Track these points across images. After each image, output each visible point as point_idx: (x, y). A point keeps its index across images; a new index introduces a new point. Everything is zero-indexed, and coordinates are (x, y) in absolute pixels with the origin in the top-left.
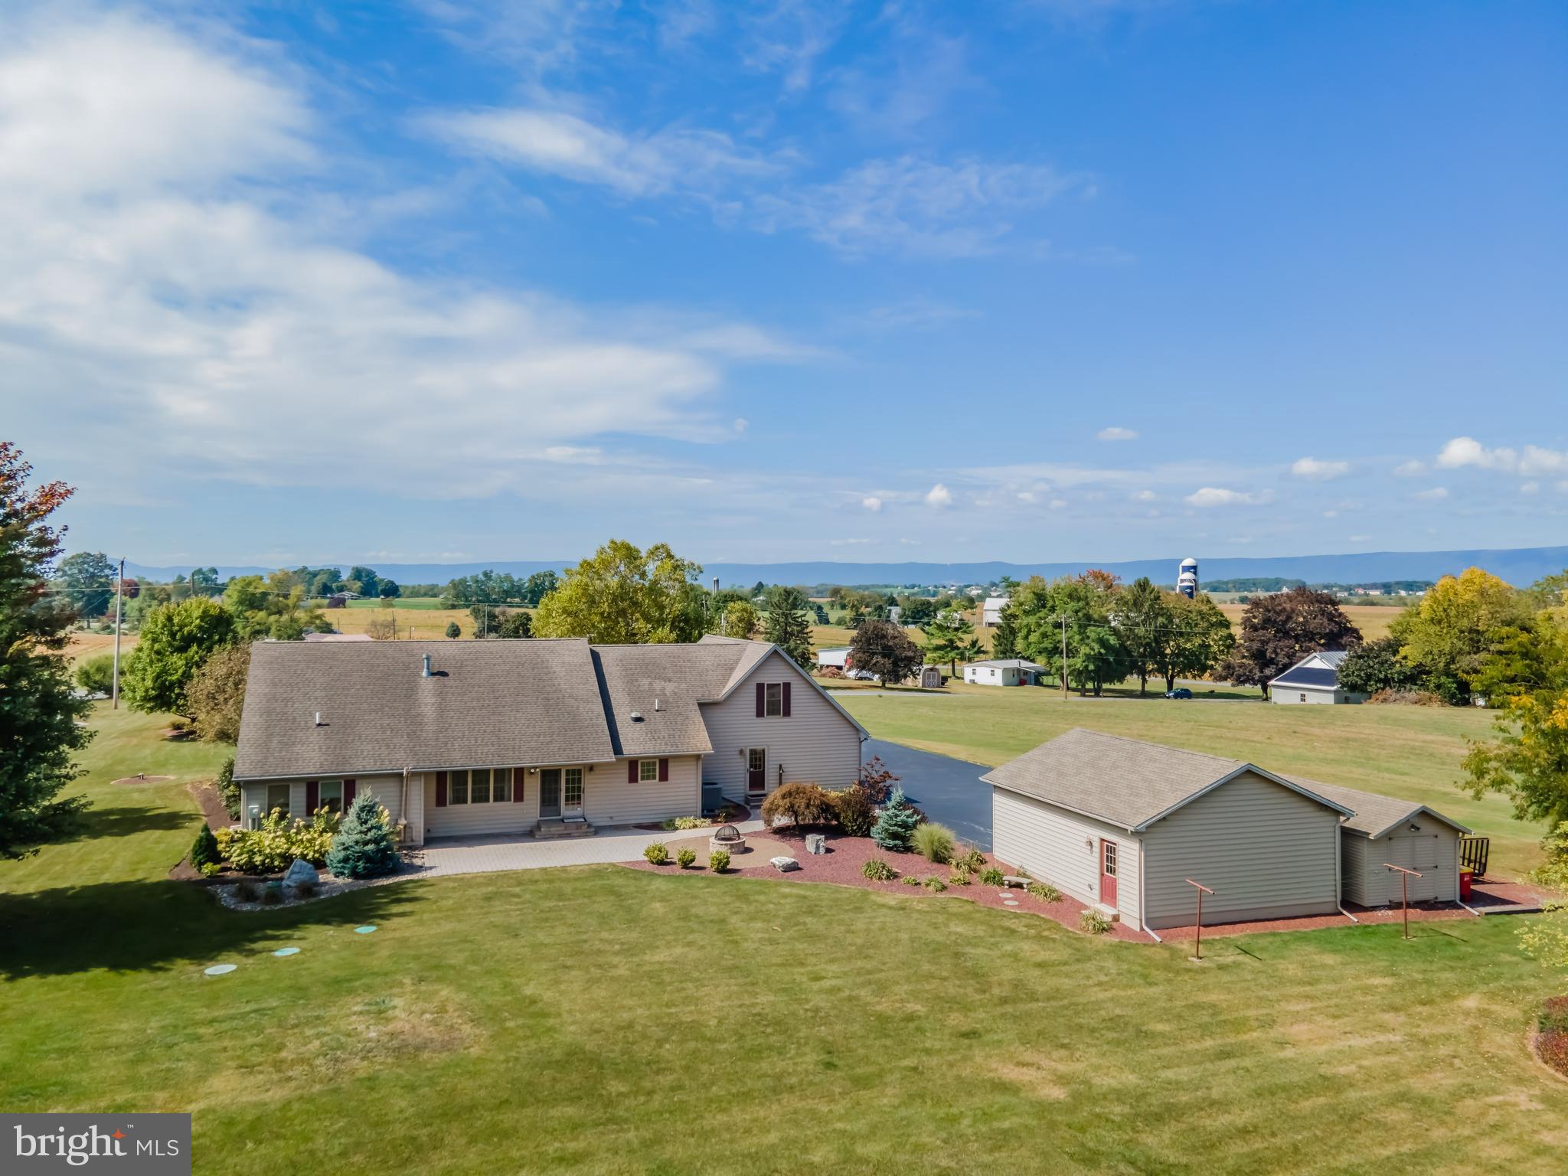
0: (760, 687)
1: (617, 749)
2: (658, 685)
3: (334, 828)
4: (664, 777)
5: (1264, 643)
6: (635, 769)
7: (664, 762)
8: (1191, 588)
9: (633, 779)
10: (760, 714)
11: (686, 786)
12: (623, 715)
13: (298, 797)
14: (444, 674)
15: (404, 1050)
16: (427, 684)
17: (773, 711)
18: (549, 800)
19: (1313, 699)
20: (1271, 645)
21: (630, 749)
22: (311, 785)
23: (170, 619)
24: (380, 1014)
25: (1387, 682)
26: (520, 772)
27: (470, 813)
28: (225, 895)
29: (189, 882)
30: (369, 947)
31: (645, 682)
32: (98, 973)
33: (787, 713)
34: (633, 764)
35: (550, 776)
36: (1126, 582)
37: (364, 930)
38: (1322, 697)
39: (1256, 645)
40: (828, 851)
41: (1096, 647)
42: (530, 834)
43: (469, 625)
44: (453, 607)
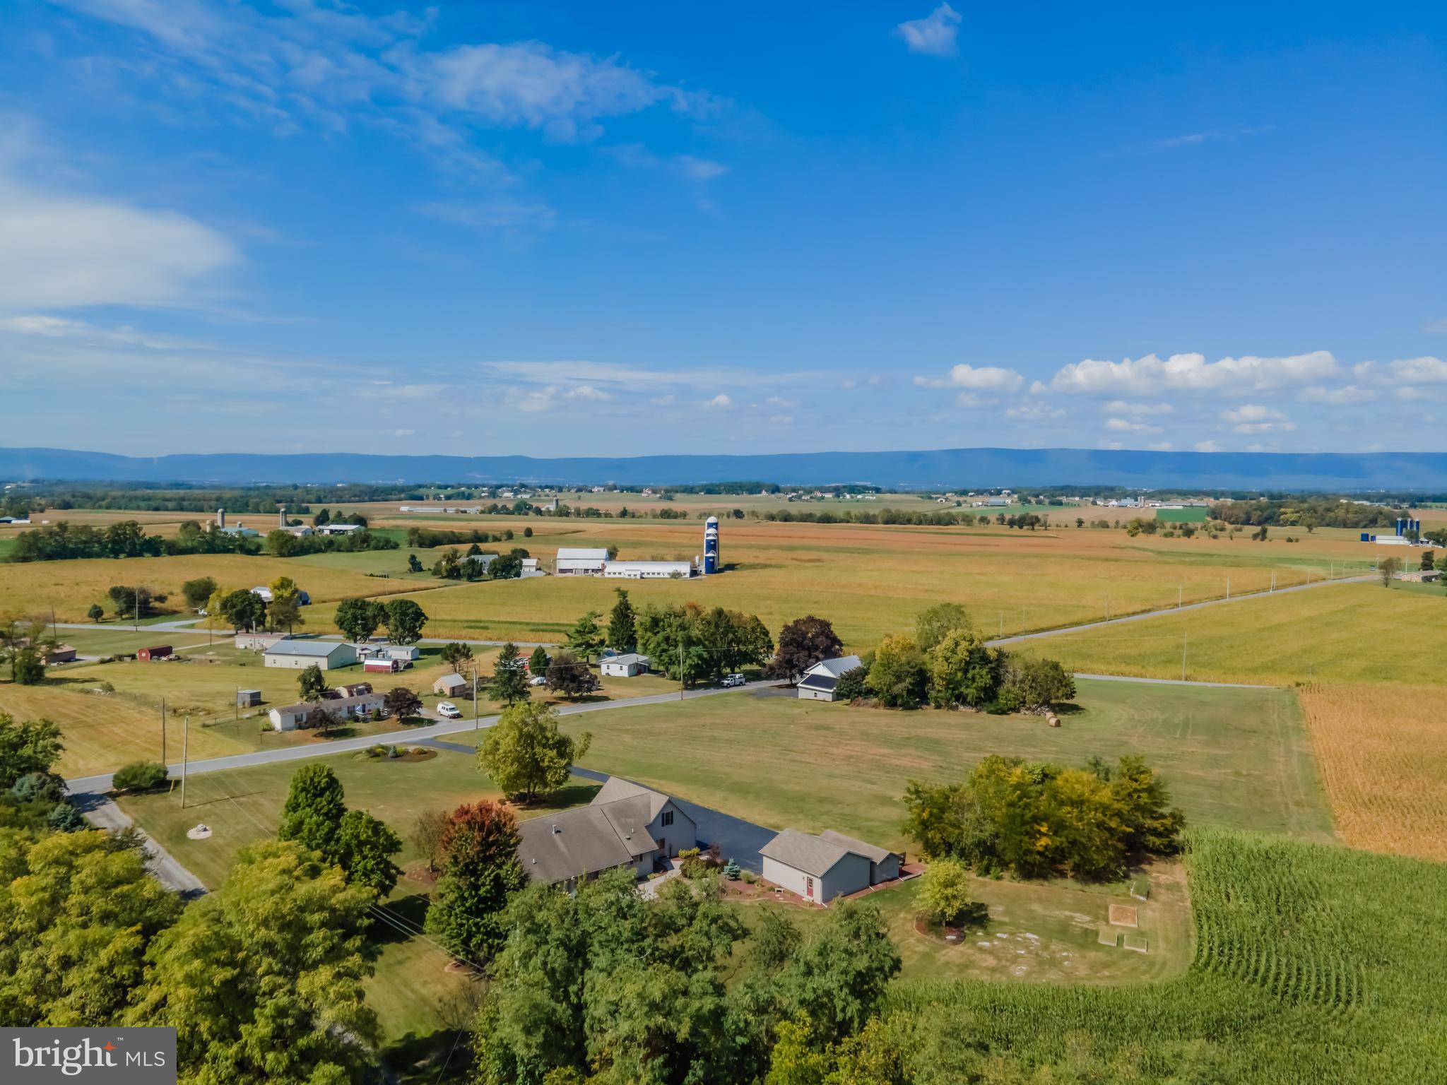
0: (663, 814)
4: (641, 860)
5: (792, 654)
7: (641, 855)
8: (714, 541)
10: (663, 825)
11: (649, 862)
12: (622, 836)
14: (559, 831)
16: (557, 837)
17: (667, 823)
19: (821, 696)
20: (796, 656)
21: (632, 853)
25: (859, 693)
31: (623, 820)
33: (672, 822)
36: (708, 610)
38: (826, 694)
39: (788, 657)
41: (696, 660)
43: (110, 607)
44: (25, 560)
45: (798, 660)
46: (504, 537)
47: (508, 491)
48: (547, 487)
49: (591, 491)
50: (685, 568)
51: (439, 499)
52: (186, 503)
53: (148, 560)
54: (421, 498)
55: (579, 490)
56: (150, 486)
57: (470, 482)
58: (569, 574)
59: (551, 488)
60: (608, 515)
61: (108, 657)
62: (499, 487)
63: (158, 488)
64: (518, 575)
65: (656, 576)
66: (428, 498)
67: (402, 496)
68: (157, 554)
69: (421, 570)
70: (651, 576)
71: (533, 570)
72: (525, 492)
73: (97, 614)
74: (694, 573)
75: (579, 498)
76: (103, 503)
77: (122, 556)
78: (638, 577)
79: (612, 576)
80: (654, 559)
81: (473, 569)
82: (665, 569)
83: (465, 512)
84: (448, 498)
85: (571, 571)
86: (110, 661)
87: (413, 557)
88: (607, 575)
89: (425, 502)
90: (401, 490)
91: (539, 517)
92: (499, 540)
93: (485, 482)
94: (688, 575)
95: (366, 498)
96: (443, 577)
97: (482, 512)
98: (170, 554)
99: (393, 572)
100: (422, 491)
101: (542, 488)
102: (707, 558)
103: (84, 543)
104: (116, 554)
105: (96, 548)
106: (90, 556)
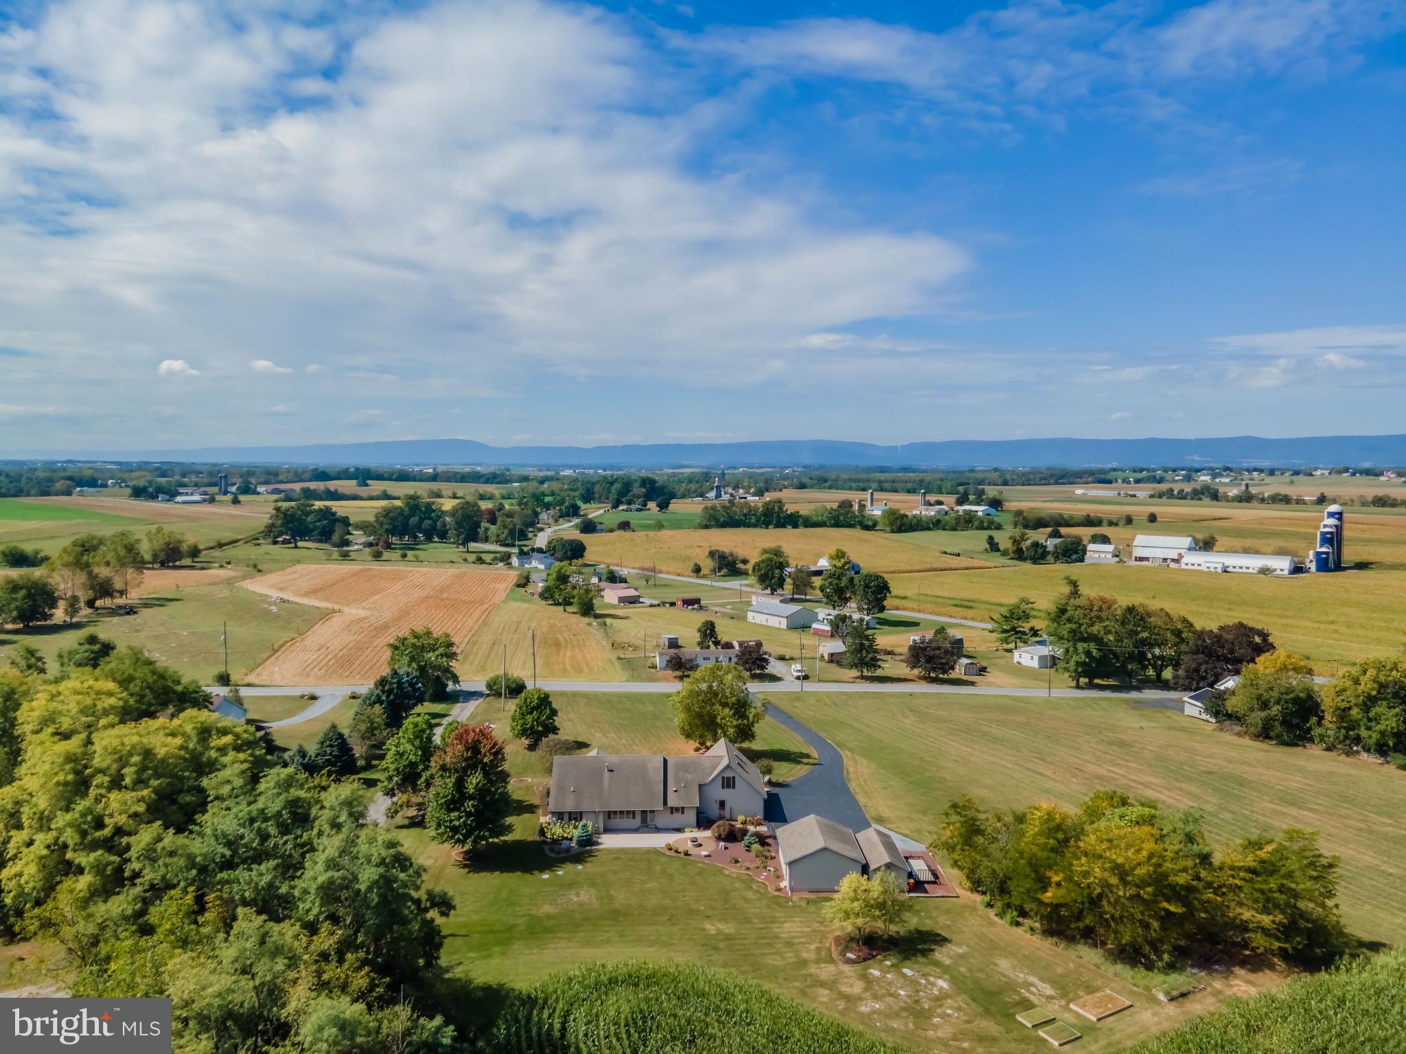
0: (723, 778)
1: (665, 803)
2: (686, 775)
3: (576, 827)
4: (683, 813)
5: (1200, 664)
6: (673, 810)
7: (683, 808)
8: (1332, 533)
9: (672, 813)
10: (723, 787)
11: (691, 817)
12: (671, 788)
13: (566, 817)
14: (612, 771)
15: (581, 905)
16: (607, 774)
17: (728, 786)
18: (644, 820)
19: (1205, 715)
21: (670, 803)
22: (570, 813)
23: (526, 700)
24: (578, 895)
26: (634, 812)
27: (618, 822)
28: (546, 848)
29: (537, 842)
30: (579, 873)
31: (681, 774)
32: (519, 874)
33: (734, 787)
34: (672, 808)
35: (644, 812)
37: (580, 867)
39: (1194, 665)
40: (726, 848)
42: (636, 830)
43: (707, 565)
44: (707, 527)
45: (1205, 671)
46: (1122, 522)
47: (1204, 475)
48: (1256, 470)
49: (1312, 475)
50: (1282, 564)
51: (1129, 482)
52: (886, 485)
53: (789, 530)
54: (1110, 482)
55: (1297, 473)
56: (882, 470)
57: (1189, 465)
58: (1145, 563)
59: (1261, 471)
60: (1300, 502)
61: (656, 602)
62: (1197, 471)
63: (887, 472)
64: (1082, 560)
65: (1244, 570)
66: (1116, 481)
67: (1090, 479)
68: (795, 526)
69: (998, 550)
70: (1238, 570)
71: (1109, 556)
72: (1228, 476)
73: (697, 570)
74: (1298, 569)
75: (1292, 482)
76: (827, 484)
77: (771, 527)
78: (1219, 570)
79: (1190, 567)
80: (1246, 551)
81: (1036, 552)
82: (1254, 563)
83: (1134, 496)
84: (1138, 481)
85: (1147, 559)
86: (658, 605)
87: (991, 538)
88: (1183, 566)
89: (1114, 485)
90: (1091, 473)
91: (1215, 503)
92: (1116, 525)
93: (1206, 465)
94: (1286, 572)
95: (1052, 481)
96: (1011, 559)
97: (1152, 496)
98: (806, 527)
99: (965, 551)
100: (1113, 474)
101: (1249, 471)
102: (1318, 554)
103: (745, 515)
104: (767, 525)
105: (753, 520)
106: (749, 525)
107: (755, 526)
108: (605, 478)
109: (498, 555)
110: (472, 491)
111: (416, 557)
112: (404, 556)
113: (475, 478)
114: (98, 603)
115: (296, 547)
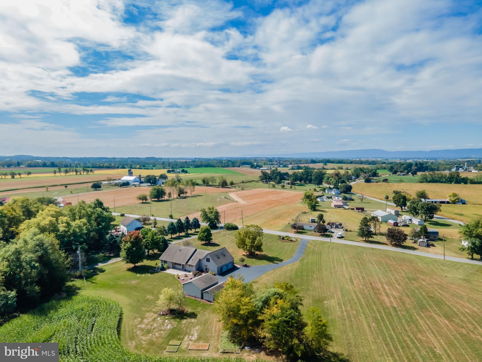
0: (207, 258)
1: (187, 263)
2: (198, 256)
4: (192, 267)
6: (190, 265)
11: (194, 268)
12: (192, 258)
13: (163, 262)
14: (180, 251)
17: (208, 261)
26: (180, 264)
37: (150, 275)
44: (422, 182)
53: (462, 185)
68: (465, 183)
73: (387, 198)
77: (453, 183)
86: (348, 209)
98: (471, 184)
103: (440, 178)
104: (451, 182)
105: (444, 180)
106: (442, 182)
107: (445, 182)
108: (400, 163)
109: (322, 189)
110: (354, 167)
111: (295, 188)
112: (291, 187)
113: (361, 163)
114: (181, 195)
115: (267, 183)
